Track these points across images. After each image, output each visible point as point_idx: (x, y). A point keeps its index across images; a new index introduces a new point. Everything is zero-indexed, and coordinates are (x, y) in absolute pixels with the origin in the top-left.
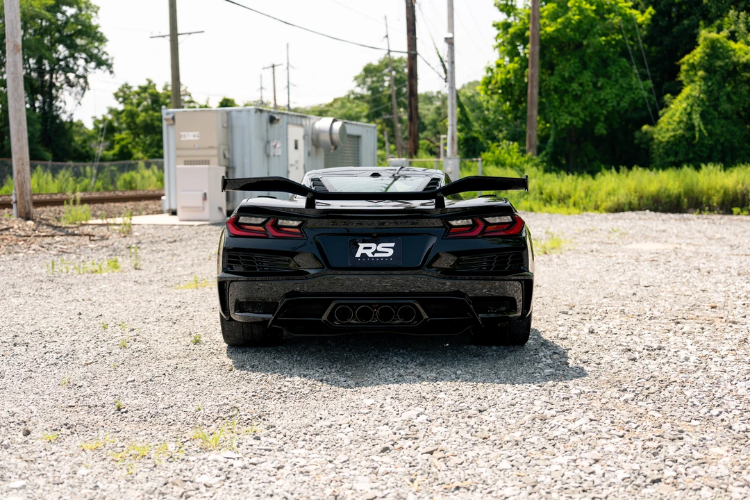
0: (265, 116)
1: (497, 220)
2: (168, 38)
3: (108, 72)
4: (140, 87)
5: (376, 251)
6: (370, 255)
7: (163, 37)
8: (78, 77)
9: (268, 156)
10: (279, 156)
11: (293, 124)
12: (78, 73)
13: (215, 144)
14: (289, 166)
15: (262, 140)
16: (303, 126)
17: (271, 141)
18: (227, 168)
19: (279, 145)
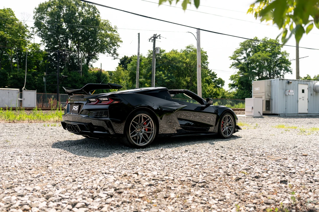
2: (296, 60)
6: (75, 110)
9: (286, 95)
10: (292, 95)
11: (301, 84)
12: (281, 74)
13: (264, 91)
14: (298, 99)
15: (283, 89)
16: (308, 84)
17: (288, 90)
18: (269, 99)
19: (291, 91)
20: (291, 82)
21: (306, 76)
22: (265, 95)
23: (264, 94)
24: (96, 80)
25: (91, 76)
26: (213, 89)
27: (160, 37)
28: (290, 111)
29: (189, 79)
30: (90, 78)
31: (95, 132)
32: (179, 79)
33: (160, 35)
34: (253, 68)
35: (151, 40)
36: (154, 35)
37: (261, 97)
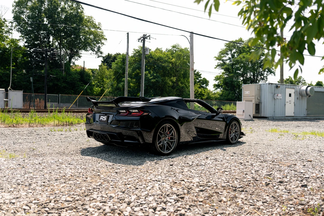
0: (274, 86)
9: (275, 99)
10: (280, 99)
11: (288, 88)
13: (254, 95)
14: (286, 102)
15: (272, 93)
16: (294, 89)
17: (276, 94)
18: (259, 103)
19: (279, 95)
20: (279, 87)
21: (288, 78)
22: (255, 98)
23: (254, 97)
24: (79, 78)
25: (73, 75)
26: (198, 89)
27: (150, 38)
28: (278, 114)
29: (175, 79)
30: (73, 77)
31: (125, 141)
33: (150, 35)
34: (238, 69)
35: (140, 41)
36: (144, 35)
37: (251, 101)
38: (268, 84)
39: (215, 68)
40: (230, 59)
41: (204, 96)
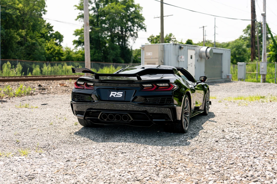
0: (178, 46)
1: (161, 85)
2: (160, 18)
3: (144, 31)
4: (157, 36)
5: (117, 95)
6: (114, 96)
7: (158, 17)
8: (134, 33)
9: (178, 61)
10: (183, 61)
11: (190, 49)
12: (134, 32)
13: (157, 56)
14: (188, 65)
15: (176, 55)
16: (195, 50)
17: (180, 56)
19: (183, 57)
20: (183, 48)
22: (159, 61)
23: (157, 60)
26: (54, 46)
29: (24, 32)
32: (10, 32)
34: (104, 22)
38: (172, 45)
39: (76, 20)
40: (93, 9)
41: (63, 56)
